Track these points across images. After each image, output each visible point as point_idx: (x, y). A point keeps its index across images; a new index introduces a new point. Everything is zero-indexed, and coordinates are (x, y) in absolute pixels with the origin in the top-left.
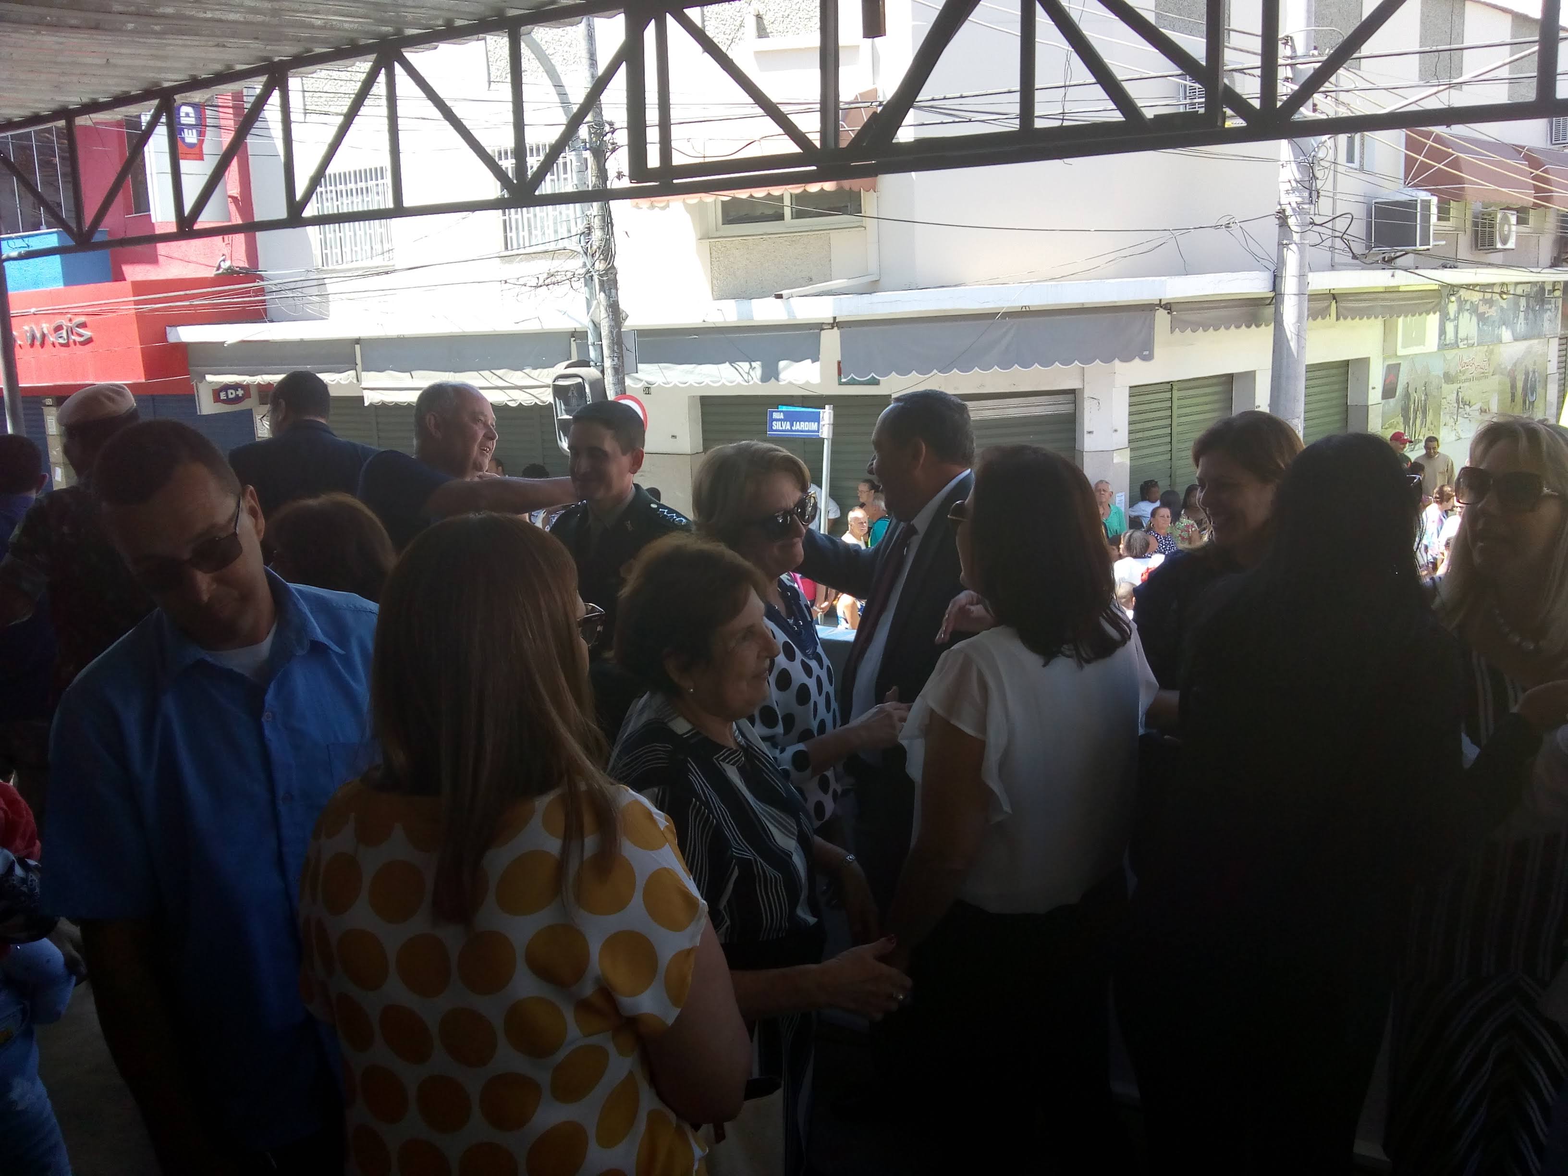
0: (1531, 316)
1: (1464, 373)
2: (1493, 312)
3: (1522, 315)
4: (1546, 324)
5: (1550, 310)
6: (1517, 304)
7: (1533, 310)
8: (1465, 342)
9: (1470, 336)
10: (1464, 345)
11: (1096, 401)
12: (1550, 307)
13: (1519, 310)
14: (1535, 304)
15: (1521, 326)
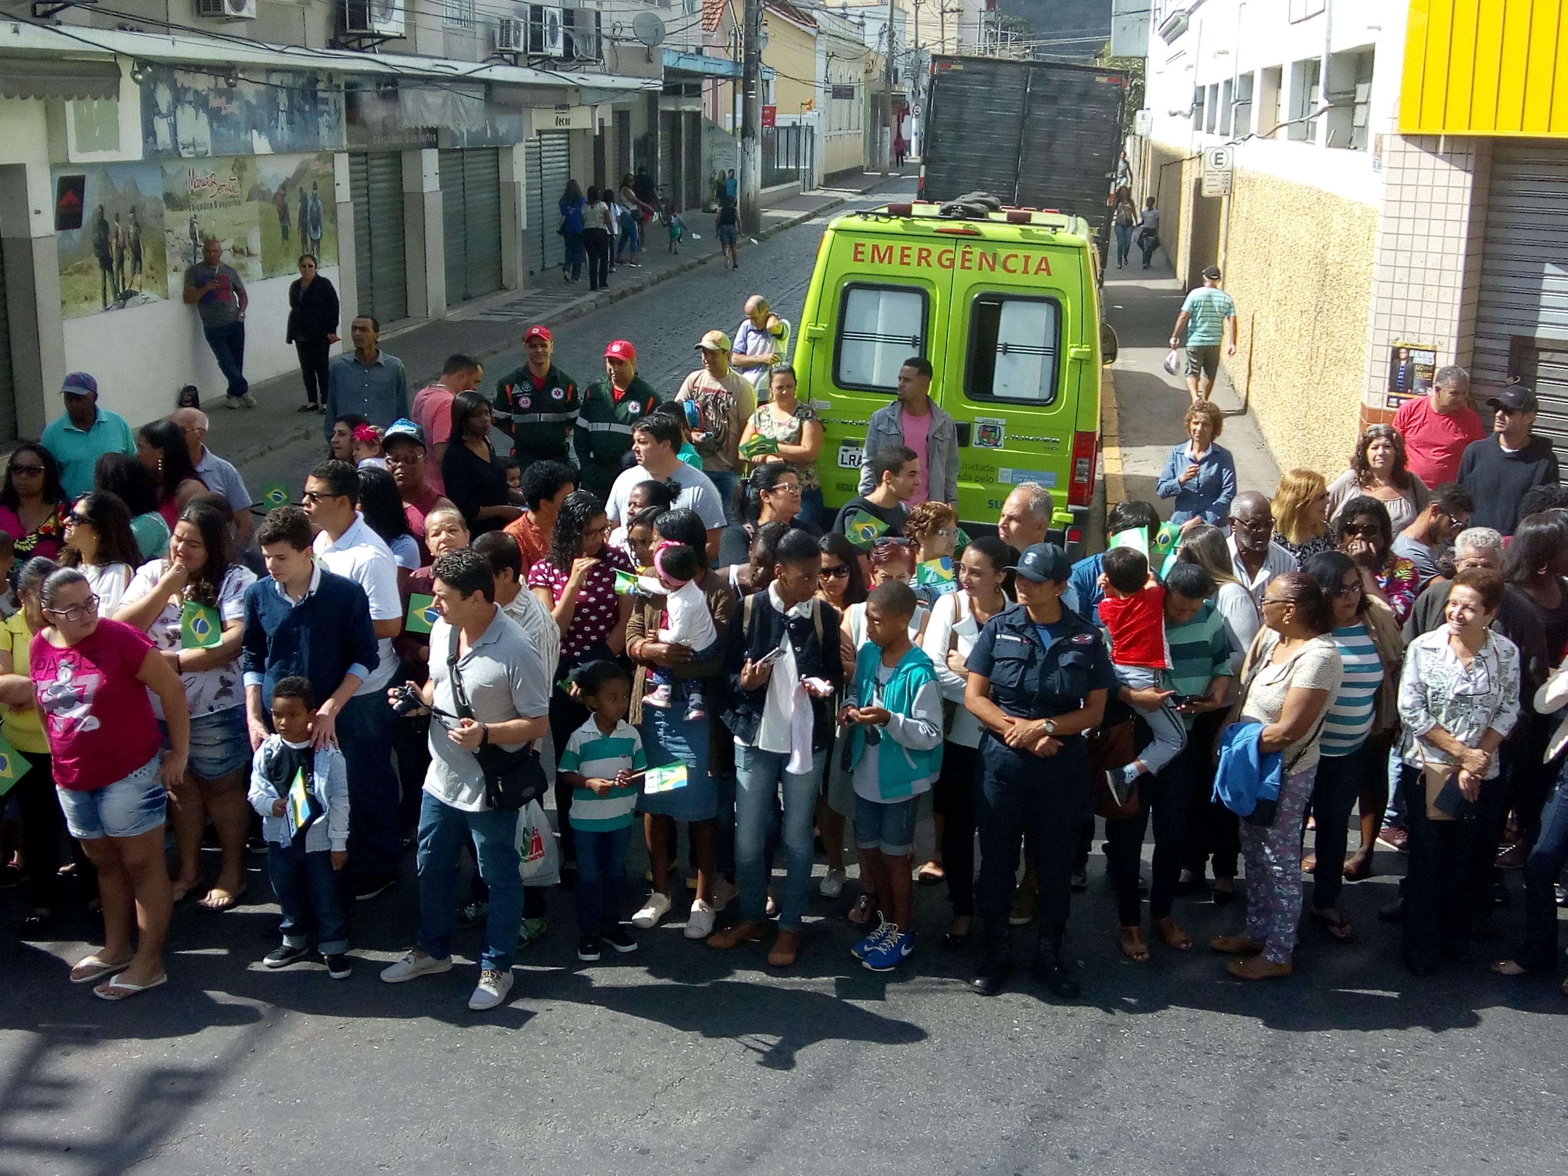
0: (297, 117)
1: (199, 195)
2: (234, 108)
3: (283, 117)
4: (324, 132)
5: (328, 113)
6: (273, 102)
7: (301, 111)
8: (192, 149)
9: (198, 140)
10: (190, 153)
12: (326, 108)
13: (278, 110)
14: (302, 103)
15: (283, 133)
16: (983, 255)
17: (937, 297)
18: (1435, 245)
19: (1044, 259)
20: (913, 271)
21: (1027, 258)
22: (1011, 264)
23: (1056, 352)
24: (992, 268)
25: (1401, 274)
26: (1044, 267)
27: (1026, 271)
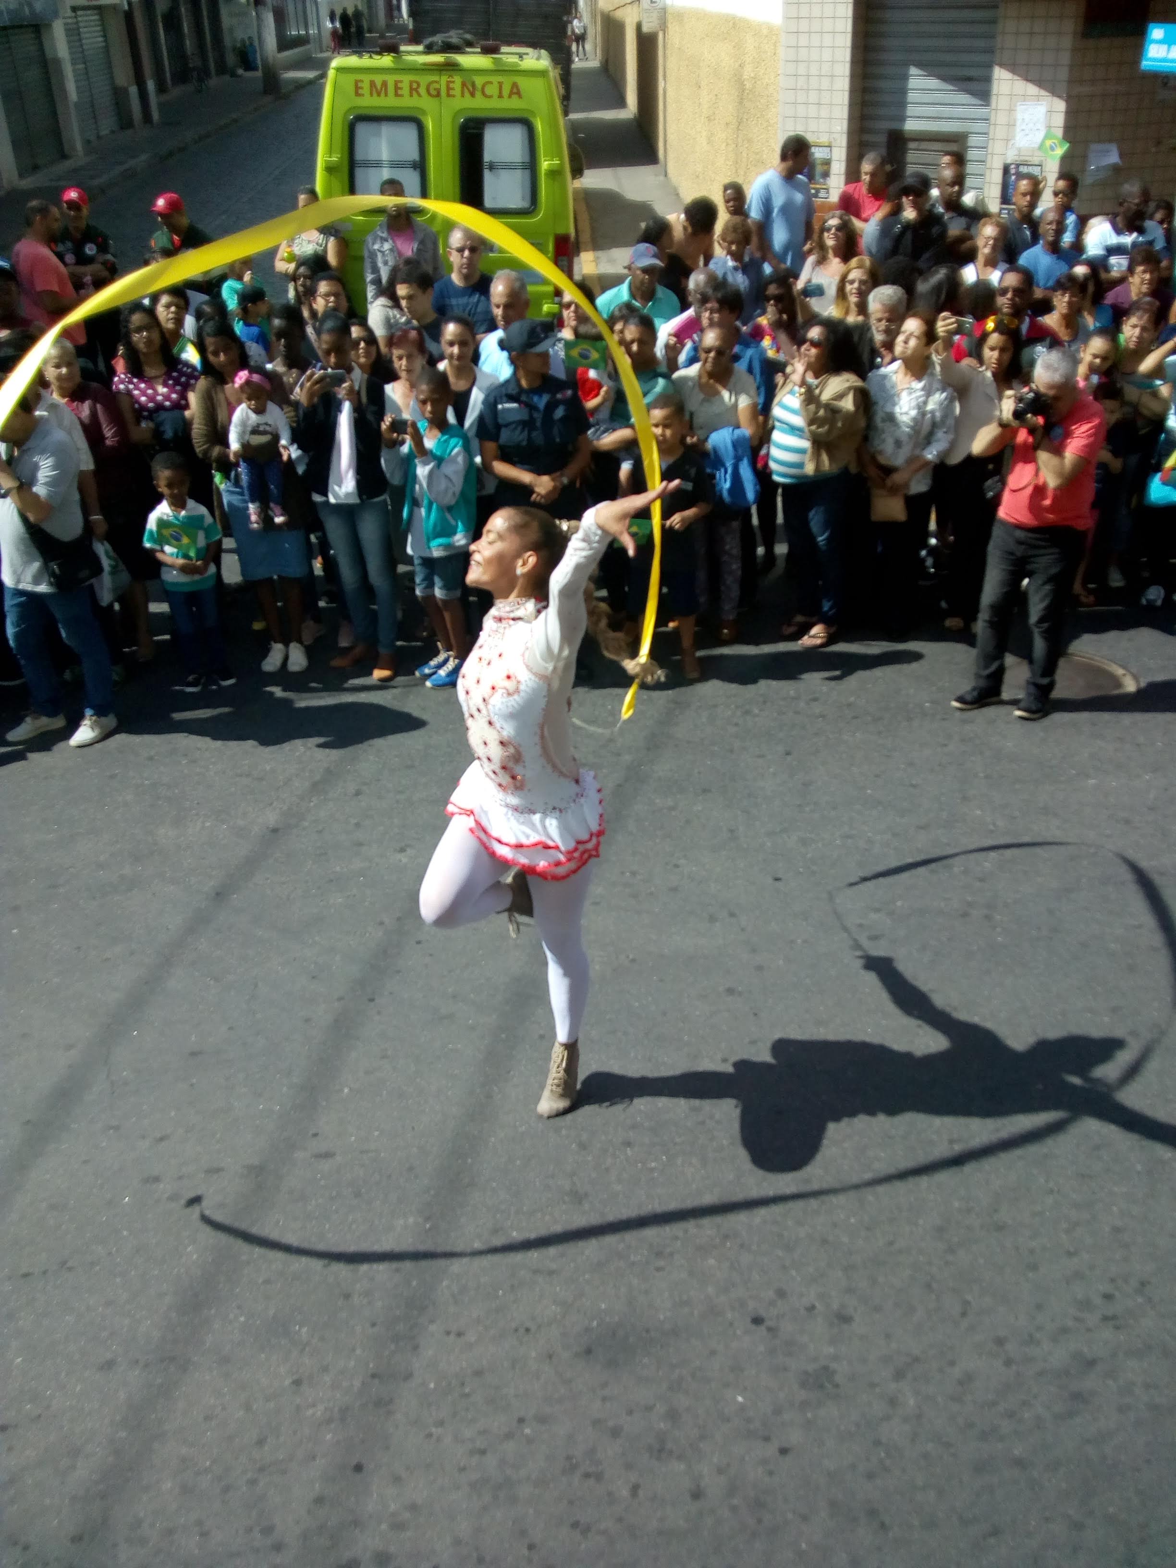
16: (464, 85)
17: (430, 125)
18: (827, 55)
19: (515, 85)
20: (406, 103)
21: (501, 85)
22: (489, 90)
23: (532, 166)
24: (473, 94)
25: (801, 82)
26: (516, 91)
27: (501, 96)
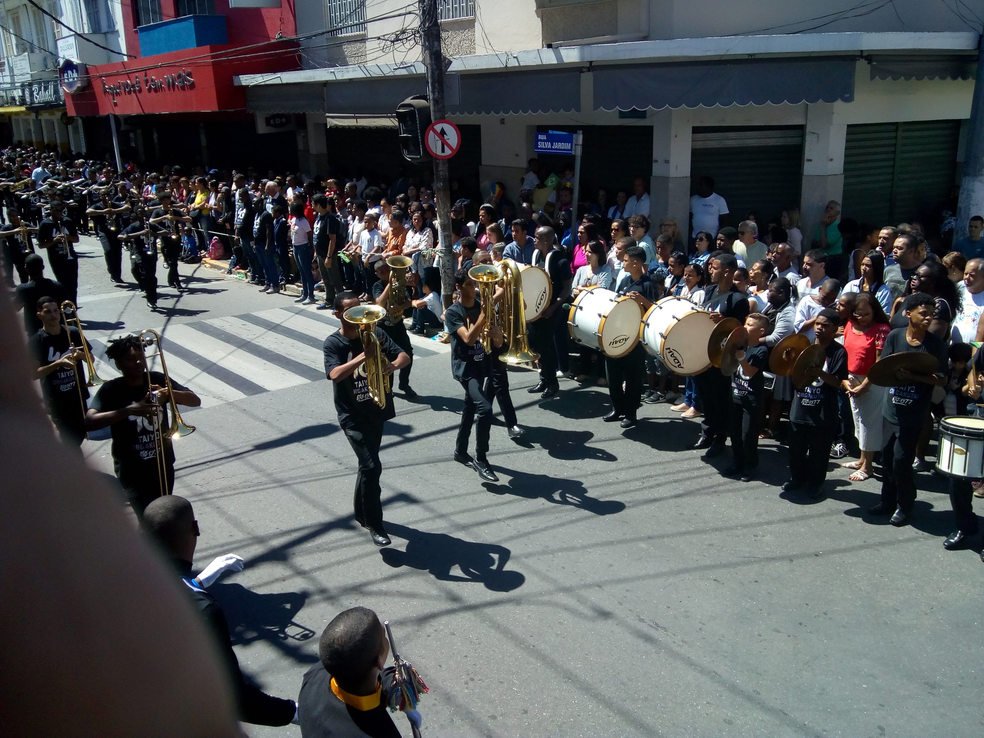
11: (816, 135)
